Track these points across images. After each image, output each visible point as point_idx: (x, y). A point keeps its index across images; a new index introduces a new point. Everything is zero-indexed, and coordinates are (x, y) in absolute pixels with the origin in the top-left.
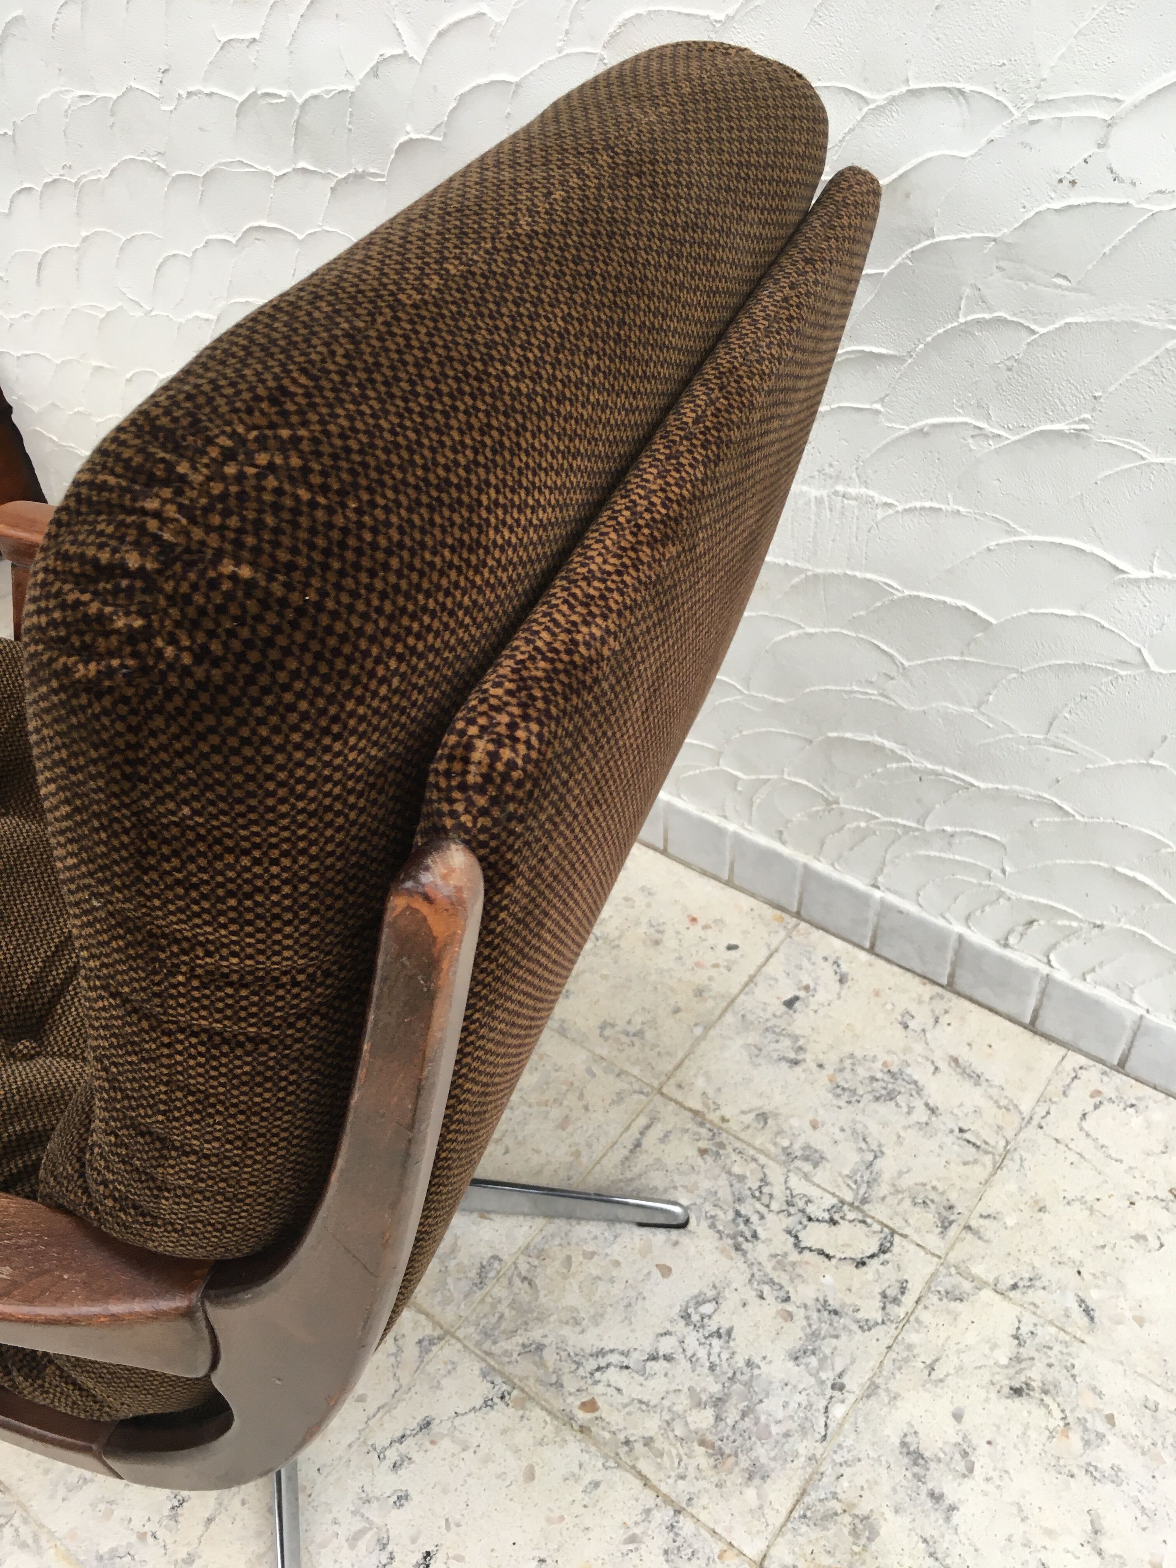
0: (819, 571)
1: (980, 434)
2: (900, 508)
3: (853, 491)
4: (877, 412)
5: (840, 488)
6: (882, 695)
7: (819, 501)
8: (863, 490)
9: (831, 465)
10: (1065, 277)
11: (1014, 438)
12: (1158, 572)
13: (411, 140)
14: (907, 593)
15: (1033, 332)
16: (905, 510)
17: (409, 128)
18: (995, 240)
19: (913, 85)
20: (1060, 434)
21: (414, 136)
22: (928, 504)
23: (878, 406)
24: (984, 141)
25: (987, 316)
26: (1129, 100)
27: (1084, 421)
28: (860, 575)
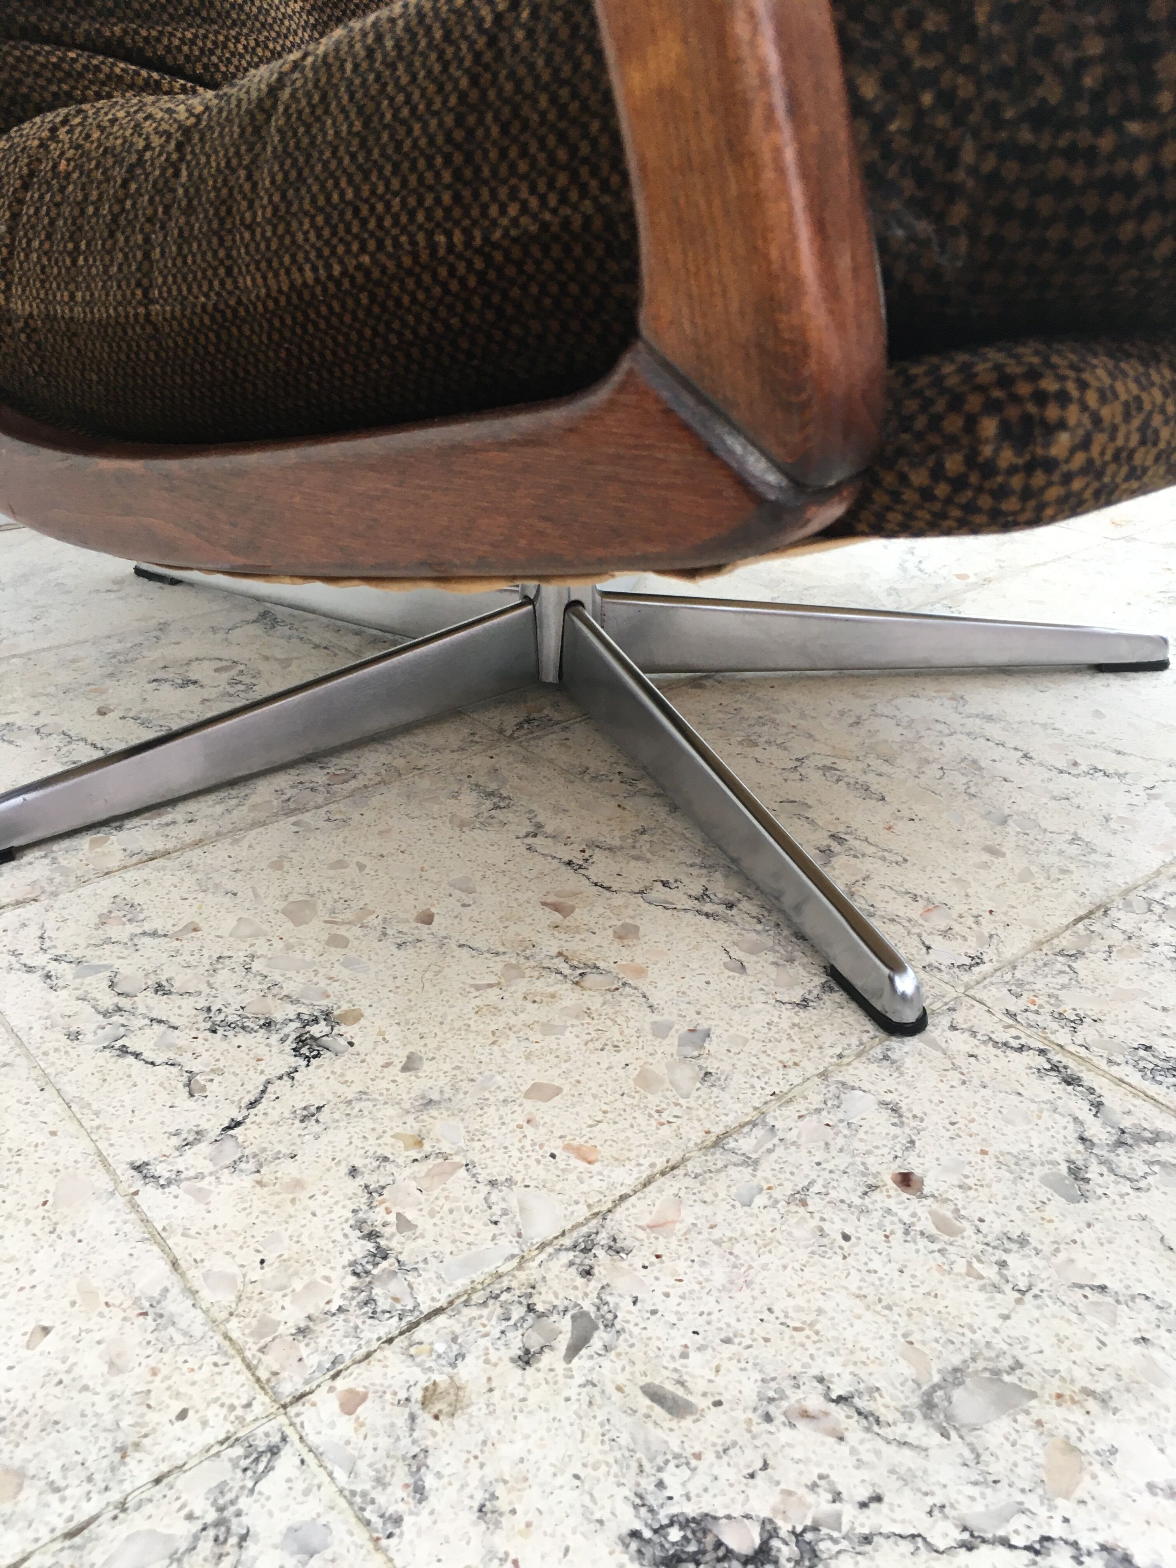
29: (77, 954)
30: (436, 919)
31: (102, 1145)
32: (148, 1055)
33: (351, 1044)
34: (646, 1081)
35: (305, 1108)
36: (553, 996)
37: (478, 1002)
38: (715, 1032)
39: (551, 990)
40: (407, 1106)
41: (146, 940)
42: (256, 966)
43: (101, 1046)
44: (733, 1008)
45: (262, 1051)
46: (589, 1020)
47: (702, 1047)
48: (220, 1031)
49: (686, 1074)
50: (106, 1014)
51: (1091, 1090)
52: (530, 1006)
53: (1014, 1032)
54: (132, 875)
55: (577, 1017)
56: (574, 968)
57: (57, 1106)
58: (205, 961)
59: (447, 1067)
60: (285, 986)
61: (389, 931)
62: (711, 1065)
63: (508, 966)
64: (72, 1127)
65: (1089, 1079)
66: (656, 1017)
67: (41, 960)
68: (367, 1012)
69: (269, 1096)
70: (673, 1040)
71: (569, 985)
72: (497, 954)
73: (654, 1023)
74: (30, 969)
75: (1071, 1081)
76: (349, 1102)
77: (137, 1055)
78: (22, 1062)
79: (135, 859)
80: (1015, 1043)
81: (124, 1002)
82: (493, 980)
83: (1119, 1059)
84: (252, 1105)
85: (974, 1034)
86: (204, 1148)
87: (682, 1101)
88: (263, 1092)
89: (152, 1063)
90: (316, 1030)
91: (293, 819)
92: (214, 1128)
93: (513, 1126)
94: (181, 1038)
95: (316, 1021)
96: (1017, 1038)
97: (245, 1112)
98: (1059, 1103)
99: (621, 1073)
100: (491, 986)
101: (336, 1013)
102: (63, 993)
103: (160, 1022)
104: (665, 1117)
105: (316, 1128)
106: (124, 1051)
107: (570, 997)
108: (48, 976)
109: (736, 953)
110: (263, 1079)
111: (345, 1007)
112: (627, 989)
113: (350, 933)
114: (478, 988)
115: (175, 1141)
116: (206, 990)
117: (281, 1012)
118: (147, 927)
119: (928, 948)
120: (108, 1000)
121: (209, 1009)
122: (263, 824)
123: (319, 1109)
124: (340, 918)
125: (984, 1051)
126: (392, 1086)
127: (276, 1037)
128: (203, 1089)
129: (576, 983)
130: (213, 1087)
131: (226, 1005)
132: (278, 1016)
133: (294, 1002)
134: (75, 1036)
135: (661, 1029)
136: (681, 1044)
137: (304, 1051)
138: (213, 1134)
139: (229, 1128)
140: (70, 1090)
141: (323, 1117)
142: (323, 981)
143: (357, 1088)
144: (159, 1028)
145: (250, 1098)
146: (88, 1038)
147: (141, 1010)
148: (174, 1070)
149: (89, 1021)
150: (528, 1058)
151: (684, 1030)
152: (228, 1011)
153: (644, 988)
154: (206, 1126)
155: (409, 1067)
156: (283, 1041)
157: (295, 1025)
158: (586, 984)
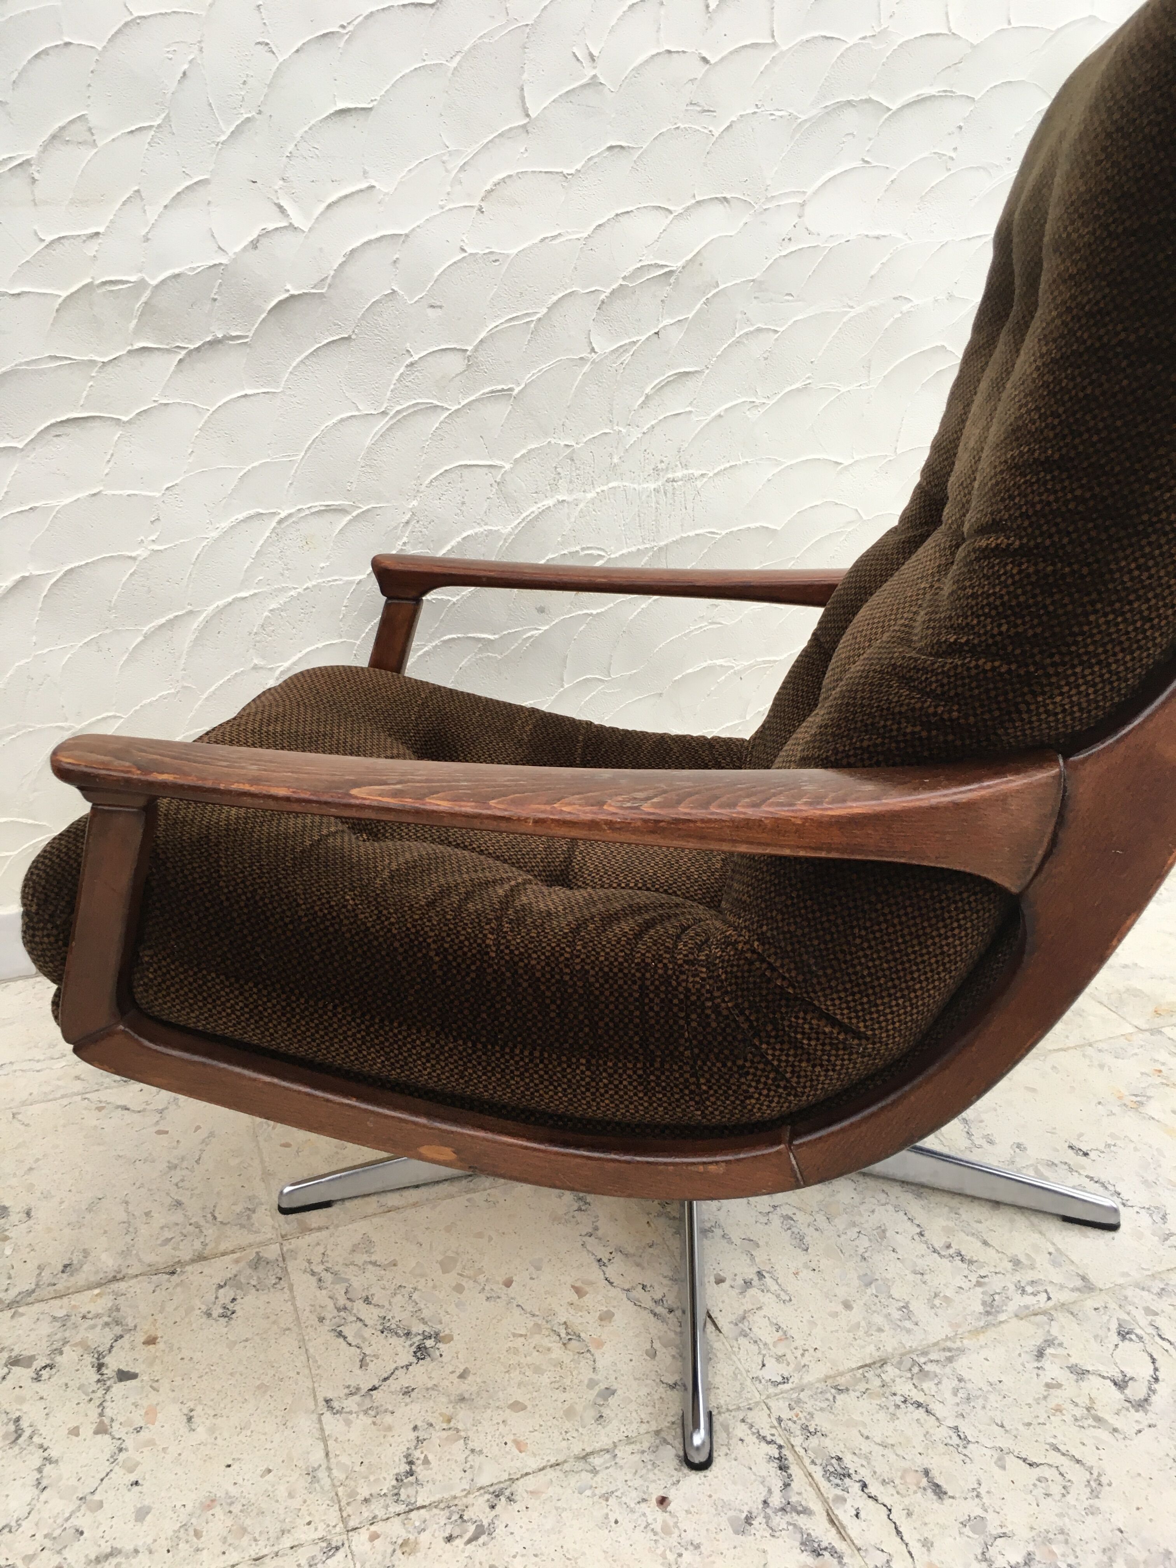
0: (662, 544)
1: (754, 405)
2: (711, 474)
3: (679, 474)
4: (691, 412)
5: (670, 476)
6: (711, 623)
7: (657, 491)
8: (685, 472)
9: (662, 462)
10: (791, 295)
11: (771, 403)
12: (857, 458)
13: (292, 296)
14: (724, 533)
15: (776, 332)
16: (715, 474)
17: (288, 287)
18: (753, 281)
19: (698, 198)
20: (798, 390)
21: (296, 293)
22: (728, 465)
23: (690, 408)
24: (741, 224)
25: (752, 329)
26: (810, 191)
27: (809, 378)
28: (692, 534)
29: (336, 1268)
30: (514, 1284)
31: (316, 1385)
32: (350, 1339)
33: (441, 1355)
34: (569, 1413)
35: (407, 1388)
36: (549, 1349)
37: (510, 1344)
38: (619, 1392)
39: (550, 1345)
40: (452, 1398)
41: (370, 1266)
42: (415, 1296)
43: (331, 1329)
44: (635, 1379)
45: (399, 1349)
46: (559, 1369)
47: (606, 1399)
48: (385, 1333)
49: (592, 1413)
50: (339, 1310)
51: (790, 1476)
52: (535, 1353)
53: (774, 1431)
54: (376, 1220)
55: (555, 1366)
56: (568, 1334)
57: (303, 1358)
58: (393, 1287)
59: (479, 1380)
60: (424, 1312)
61: (487, 1288)
62: (606, 1412)
63: (536, 1325)
64: (307, 1371)
65: (794, 1470)
66: (593, 1376)
67: (318, 1269)
68: (456, 1337)
69: (394, 1376)
70: (595, 1392)
71: (560, 1345)
72: (533, 1315)
73: (591, 1379)
74: (313, 1273)
75: (783, 1468)
76: (428, 1389)
78: (296, 1329)
79: (381, 1210)
80: (769, 1438)
81: (349, 1304)
82: (523, 1332)
83: (818, 1462)
84: (385, 1379)
85: (751, 1426)
86: (357, 1398)
87: (581, 1430)
88: (392, 1373)
89: (350, 1344)
90: (429, 1343)
91: (468, 1196)
92: (365, 1387)
93: (495, 1422)
94: (367, 1333)
95: (430, 1337)
96: (773, 1435)
97: (381, 1383)
98: (768, 1479)
99: (560, 1405)
100: (521, 1335)
101: (442, 1334)
102: (324, 1292)
103: (361, 1320)
104: (568, 1436)
105: (408, 1400)
106: (340, 1334)
107: (558, 1352)
108: (320, 1280)
109: (657, 1345)
110: (395, 1366)
111: (447, 1332)
112: (588, 1355)
113: (467, 1284)
114: (514, 1335)
115: (347, 1391)
116: (386, 1304)
117: (418, 1328)
118: (373, 1258)
119: (764, 1365)
120: (342, 1301)
121: (385, 1318)
122: (452, 1197)
123: (413, 1389)
124: (466, 1273)
125: (751, 1439)
126: (450, 1385)
127: (409, 1343)
128: (367, 1365)
129: (564, 1344)
130: (371, 1365)
131: (393, 1317)
132: (414, 1330)
133: (425, 1323)
134: (321, 1320)
135: (592, 1384)
136: (598, 1395)
137: (419, 1354)
138: (363, 1392)
139: (371, 1390)
140: (311, 1351)
141: (413, 1394)
142: (442, 1313)
143: (434, 1382)
144: (359, 1324)
145: (386, 1375)
146: (327, 1322)
147: (355, 1311)
148: (358, 1351)
149: (330, 1312)
150: (519, 1385)
151: (603, 1387)
152: (393, 1321)
153: (597, 1356)
154: (362, 1386)
155: (462, 1376)
156: (411, 1345)
157: (421, 1337)
158: (569, 1346)
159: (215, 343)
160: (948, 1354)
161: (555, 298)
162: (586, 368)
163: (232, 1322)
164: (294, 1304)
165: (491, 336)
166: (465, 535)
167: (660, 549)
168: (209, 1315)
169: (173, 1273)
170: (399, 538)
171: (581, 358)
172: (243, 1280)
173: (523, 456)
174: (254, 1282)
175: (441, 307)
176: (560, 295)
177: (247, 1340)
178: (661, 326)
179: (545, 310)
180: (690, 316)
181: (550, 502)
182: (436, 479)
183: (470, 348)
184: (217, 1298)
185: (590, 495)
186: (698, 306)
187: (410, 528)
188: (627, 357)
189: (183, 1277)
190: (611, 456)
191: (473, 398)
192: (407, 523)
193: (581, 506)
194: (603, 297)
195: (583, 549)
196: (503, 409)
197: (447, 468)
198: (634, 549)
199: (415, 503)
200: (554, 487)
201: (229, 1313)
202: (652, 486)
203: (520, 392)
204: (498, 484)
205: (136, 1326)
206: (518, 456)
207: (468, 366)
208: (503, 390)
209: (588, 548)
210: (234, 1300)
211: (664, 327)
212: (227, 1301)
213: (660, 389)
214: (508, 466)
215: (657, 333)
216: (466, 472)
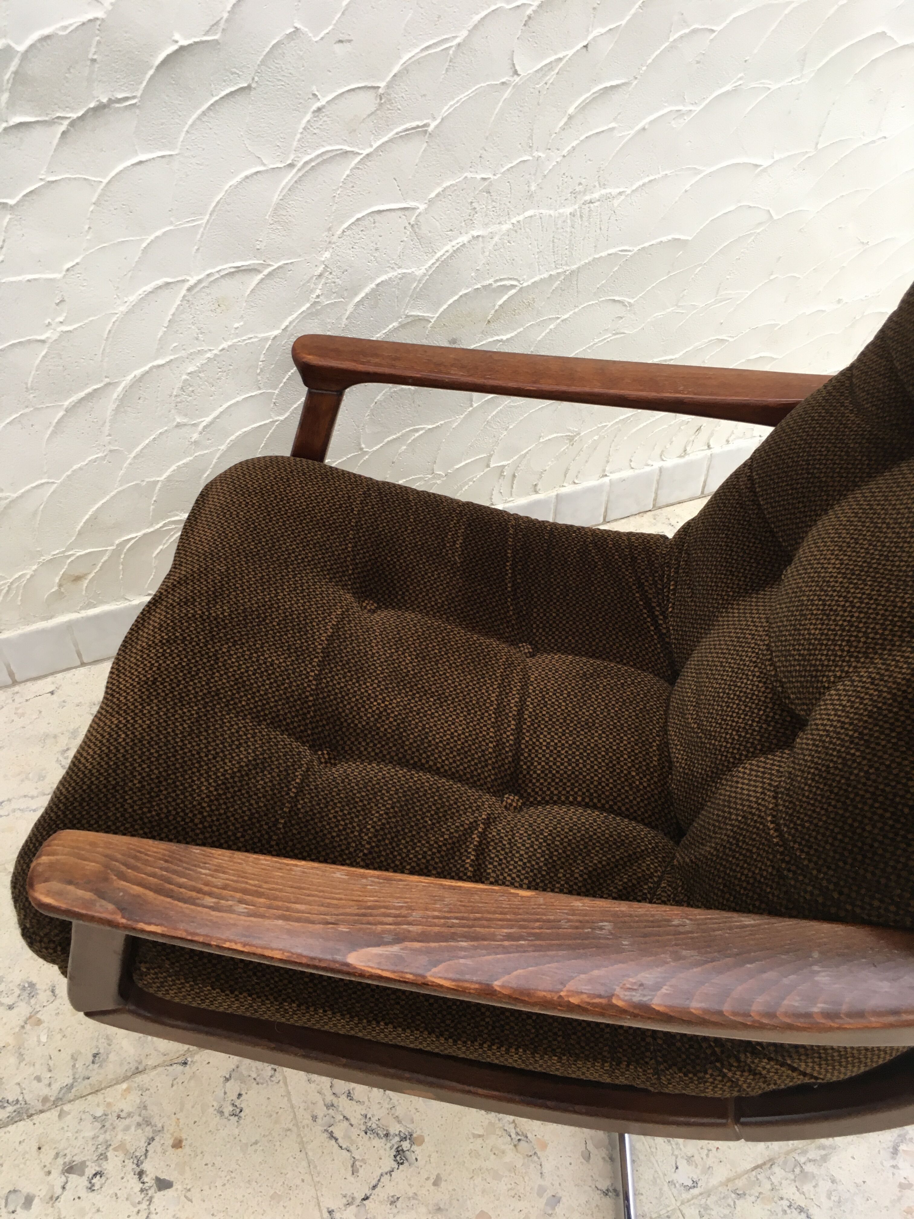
0: (574, 267)
1: (680, 114)
2: (629, 191)
3: (596, 195)
4: (612, 129)
5: (587, 198)
6: (614, 334)
7: (573, 215)
8: (603, 192)
9: (580, 184)
11: (698, 109)
12: (777, 158)
13: (182, 48)
14: (636, 249)
15: (713, 31)
16: (633, 191)
17: (177, 37)
20: (727, 93)
21: (185, 43)
22: (646, 180)
23: (613, 125)
25: (687, 31)
27: (740, 79)
28: (604, 254)
31: (319, 1195)
32: (340, 1141)
33: (416, 1159)
35: (393, 1197)
36: (503, 1152)
37: (472, 1146)
38: (564, 1200)
39: (503, 1147)
40: (430, 1208)
43: (323, 1128)
44: (576, 1185)
45: (382, 1152)
46: (513, 1174)
47: (554, 1209)
48: (369, 1132)
50: (327, 1107)
52: (493, 1157)
55: (510, 1171)
56: (517, 1134)
57: (304, 1163)
59: (450, 1188)
60: (398, 1108)
63: (490, 1123)
64: (309, 1178)
66: (541, 1182)
68: (427, 1139)
69: (381, 1184)
70: (544, 1200)
71: (511, 1147)
73: (540, 1186)
76: (409, 1198)
77: (336, 1140)
78: (295, 1129)
81: (335, 1101)
82: (481, 1132)
84: (374, 1187)
86: (353, 1208)
88: (379, 1180)
89: (341, 1147)
90: (406, 1145)
92: (360, 1196)
94: (354, 1132)
95: (406, 1138)
97: (371, 1191)
100: (480, 1136)
101: (415, 1135)
102: (313, 1085)
103: (347, 1119)
105: (395, 1211)
106: (332, 1136)
107: (511, 1156)
109: (590, 1147)
110: (380, 1171)
111: (419, 1133)
112: (535, 1158)
114: (474, 1136)
115: (344, 1201)
117: (395, 1128)
119: (677, 1168)
120: (329, 1098)
121: (366, 1117)
123: (398, 1198)
126: (427, 1193)
127: (389, 1145)
128: (358, 1171)
129: (515, 1146)
130: (361, 1171)
131: (373, 1115)
132: (392, 1131)
133: (399, 1122)
134: (314, 1118)
135: (541, 1191)
136: (547, 1204)
137: (398, 1158)
138: (358, 1201)
139: (364, 1199)
140: (310, 1154)
141: (399, 1204)
142: (414, 1111)
143: (414, 1190)
144: (346, 1123)
145: (374, 1182)
146: (319, 1121)
147: (340, 1109)
148: (349, 1154)
149: (321, 1110)
150: (483, 1191)
151: (550, 1195)
152: (374, 1119)
153: (542, 1159)
154: (356, 1195)
155: (436, 1183)
156: (391, 1148)
157: (397, 1139)
158: (519, 1148)
159: (100, 108)
160: (823, 1152)
161: (477, 18)
162: (507, 94)
163: (241, 1121)
164: (289, 1100)
165: (406, 70)
166: (379, 281)
167: (572, 272)
168: (222, 1113)
169: (185, 1063)
170: (312, 291)
171: (503, 83)
172: (245, 1073)
173: (438, 195)
174: (254, 1075)
175: (350, 41)
176: (483, 14)
177: (256, 1143)
178: (590, 38)
179: (464, 33)
180: (623, 22)
181: (464, 239)
182: (348, 228)
183: (382, 84)
184: (225, 1093)
185: (505, 227)
186: (633, 11)
187: (323, 281)
188: (551, 76)
189: (194, 1068)
190: (528, 184)
191: (385, 139)
192: (320, 276)
193: (496, 239)
194: (529, 11)
195: (496, 281)
196: (419, 146)
197: (359, 216)
198: (546, 275)
199: (327, 255)
200: (470, 222)
201: (238, 1110)
202: (568, 210)
203: (437, 127)
204: (412, 226)
205: (163, 1127)
206: (433, 195)
207: (381, 105)
208: (418, 127)
209: (501, 280)
210: (240, 1095)
211: (594, 39)
212: (235, 1097)
213: (583, 108)
214: (422, 207)
215: (586, 47)
216: (377, 217)
